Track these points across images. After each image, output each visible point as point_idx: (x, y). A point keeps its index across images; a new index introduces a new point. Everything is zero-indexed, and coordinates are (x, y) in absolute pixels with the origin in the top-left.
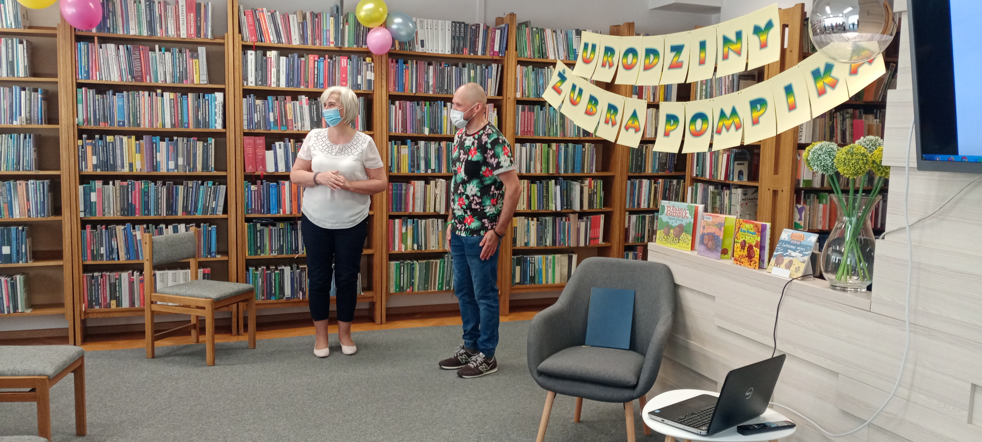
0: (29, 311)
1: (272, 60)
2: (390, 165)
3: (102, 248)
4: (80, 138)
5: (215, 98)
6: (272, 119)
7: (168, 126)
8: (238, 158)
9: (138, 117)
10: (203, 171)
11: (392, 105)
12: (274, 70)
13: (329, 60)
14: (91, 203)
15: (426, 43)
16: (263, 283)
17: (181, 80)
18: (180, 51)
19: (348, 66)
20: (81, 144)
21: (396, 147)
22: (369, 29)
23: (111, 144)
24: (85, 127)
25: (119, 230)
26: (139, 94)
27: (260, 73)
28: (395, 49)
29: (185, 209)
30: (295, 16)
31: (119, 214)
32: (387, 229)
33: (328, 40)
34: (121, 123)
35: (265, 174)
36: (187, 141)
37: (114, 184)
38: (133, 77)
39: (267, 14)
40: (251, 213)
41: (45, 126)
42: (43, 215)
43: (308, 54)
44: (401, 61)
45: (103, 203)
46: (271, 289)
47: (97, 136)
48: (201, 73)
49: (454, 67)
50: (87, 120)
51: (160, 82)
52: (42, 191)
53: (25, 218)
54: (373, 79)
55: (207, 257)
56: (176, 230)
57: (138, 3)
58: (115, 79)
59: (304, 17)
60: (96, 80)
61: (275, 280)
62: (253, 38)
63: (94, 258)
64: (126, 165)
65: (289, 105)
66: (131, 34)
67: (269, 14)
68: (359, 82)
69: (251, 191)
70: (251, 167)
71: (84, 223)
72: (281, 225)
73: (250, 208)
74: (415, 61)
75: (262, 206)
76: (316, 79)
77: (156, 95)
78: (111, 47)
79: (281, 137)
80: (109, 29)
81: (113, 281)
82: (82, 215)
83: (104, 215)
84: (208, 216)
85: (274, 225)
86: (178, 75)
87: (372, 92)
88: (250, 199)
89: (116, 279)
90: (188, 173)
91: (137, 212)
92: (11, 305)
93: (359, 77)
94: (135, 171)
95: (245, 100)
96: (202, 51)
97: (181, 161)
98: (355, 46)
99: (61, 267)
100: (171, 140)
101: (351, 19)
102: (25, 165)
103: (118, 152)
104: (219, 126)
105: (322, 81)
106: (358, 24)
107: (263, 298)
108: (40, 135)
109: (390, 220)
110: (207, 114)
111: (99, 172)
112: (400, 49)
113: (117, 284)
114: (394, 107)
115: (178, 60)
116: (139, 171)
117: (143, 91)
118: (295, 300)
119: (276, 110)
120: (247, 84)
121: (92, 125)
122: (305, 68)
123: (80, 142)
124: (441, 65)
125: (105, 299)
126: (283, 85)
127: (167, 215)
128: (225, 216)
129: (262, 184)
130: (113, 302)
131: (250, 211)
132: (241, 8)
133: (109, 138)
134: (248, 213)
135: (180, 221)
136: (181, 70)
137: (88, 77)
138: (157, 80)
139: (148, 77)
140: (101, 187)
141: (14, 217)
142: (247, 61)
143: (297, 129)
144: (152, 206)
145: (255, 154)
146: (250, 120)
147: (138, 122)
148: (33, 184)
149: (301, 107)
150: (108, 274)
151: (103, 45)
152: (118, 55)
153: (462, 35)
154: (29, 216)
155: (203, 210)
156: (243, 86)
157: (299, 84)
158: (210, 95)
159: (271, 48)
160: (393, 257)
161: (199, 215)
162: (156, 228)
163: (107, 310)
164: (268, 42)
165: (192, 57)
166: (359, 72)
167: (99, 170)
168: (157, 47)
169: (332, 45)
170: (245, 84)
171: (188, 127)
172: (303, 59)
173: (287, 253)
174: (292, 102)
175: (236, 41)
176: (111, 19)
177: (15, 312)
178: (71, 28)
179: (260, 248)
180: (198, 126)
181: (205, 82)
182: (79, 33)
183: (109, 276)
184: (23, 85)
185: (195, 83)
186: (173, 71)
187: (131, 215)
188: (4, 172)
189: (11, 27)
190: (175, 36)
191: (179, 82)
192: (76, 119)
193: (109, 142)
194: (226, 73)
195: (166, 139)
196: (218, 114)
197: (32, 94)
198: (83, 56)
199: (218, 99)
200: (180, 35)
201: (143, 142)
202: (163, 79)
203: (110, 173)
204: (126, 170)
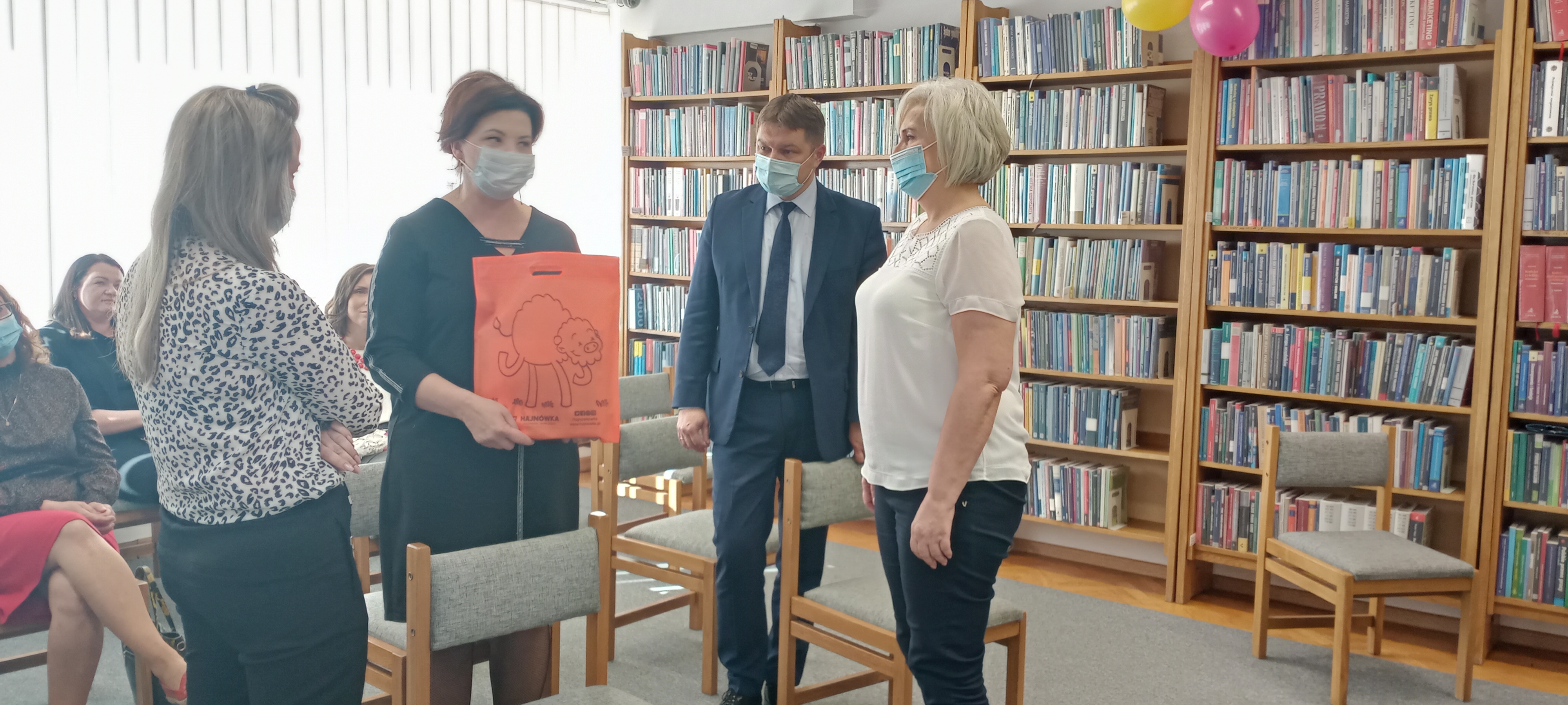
0: (1116, 529)
3: (1231, 442)
4: (1214, 247)
5: (1466, 166)
7: (1367, 225)
8: (1504, 290)
9: (1313, 208)
10: (1427, 314)
14: (1220, 360)
16: (1537, 563)
17: (1398, 135)
18: (1403, 77)
20: (1214, 258)
23: (1262, 258)
24: (1223, 227)
25: (1263, 413)
26: (1318, 165)
29: (1385, 386)
31: (1264, 384)
34: (1283, 221)
35: (1563, 327)
36: (1400, 254)
37: (1261, 331)
38: (1310, 135)
40: (1525, 410)
41: (1163, 226)
42: (1146, 374)
45: (1240, 363)
46: (1555, 584)
47: (1241, 244)
48: (1441, 116)
50: (1226, 217)
51: (1358, 140)
52: (1148, 335)
53: (1120, 377)
55: (1420, 489)
56: (1363, 427)
58: (1279, 139)
60: (1246, 145)
62: (1562, 33)
63: (1218, 457)
64: (1285, 296)
66: (1314, 54)
69: (1529, 363)
70: (1531, 310)
71: (1208, 395)
73: (1522, 399)
75: (1552, 398)
77: (1350, 166)
78: (1278, 81)
80: (1276, 50)
81: (1245, 503)
82: (1203, 380)
83: (1240, 384)
84: (1431, 407)
86: (1394, 125)
88: (1524, 380)
89: (1250, 500)
90: (1395, 318)
91: (1296, 384)
92: (1091, 512)
94: (1297, 308)
95: (1530, 167)
96: (1447, 71)
97: (1384, 293)
99: (1166, 464)
100: (1370, 251)
102: (1128, 290)
103: (1273, 273)
104: (1467, 224)
107: (1535, 596)
108: (1162, 244)
110: (1446, 200)
111: (1238, 307)
113: (1252, 511)
115: (1396, 95)
116: (1305, 308)
117: (1327, 159)
120: (1539, 134)
121: (1235, 224)
123: (1212, 254)
125: (1229, 531)
127: (1348, 395)
128: (1465, 410)
129: (1555, 348)
130: (1243, 542)
133: (1260, 248)
134: (1515, 408)
135: (1375, 411)
136: (1401, 114)
137: (1235, 141)
138: (1353, 137)
139: (1338, 133)
140: (1239, 334)
141: (1106, 374)
142: (1542, 85)
144: (1323, 377)
145: (1544, 283)
146: (1542, 208)
147: (1313, 218)
148: (1137, 322)
150: (1238, 489)
151: (1265, 81)
152: (1288, 96)
154: (1127, 375)
155: (1421, 393)
156: (1529, 136)
158: (1455, 160)
161: (1411, 403)
162: (1327, 419)
163: (1231, 552)
165: (1425, 87)
167: (1238, 304)
168: (1359, 74)
170: (1534, 135)
171: (1405, 226)
175: (1521, 43)
176: (1281, 30)
177: (1095, 524)
178: (1214, 57)
179: (1538, 487)
180: (1425, 224)
181: (1448, 135)
182: (1227, 64)
183: (1240, 492)
184: (1136, 160)
185: (1427, 138)
186: (1386, 116)
187: (1286, 389)
188: (1098, 300)
189: (1128, 67)
190: (1396, 49)
191: (1396, 138)
192: (1208, 213)
193: (1260, 255)
194: (1492, 114)
195: (1360, 249)
196: (1467, 200)
197: (1149, 173)
198: (1230, 105)
199: (1471, 167)
200: (1404, 45)
201: (1319, 255)
202: (1365, 134)
203: (1256, 310)
204: (1283, 307)
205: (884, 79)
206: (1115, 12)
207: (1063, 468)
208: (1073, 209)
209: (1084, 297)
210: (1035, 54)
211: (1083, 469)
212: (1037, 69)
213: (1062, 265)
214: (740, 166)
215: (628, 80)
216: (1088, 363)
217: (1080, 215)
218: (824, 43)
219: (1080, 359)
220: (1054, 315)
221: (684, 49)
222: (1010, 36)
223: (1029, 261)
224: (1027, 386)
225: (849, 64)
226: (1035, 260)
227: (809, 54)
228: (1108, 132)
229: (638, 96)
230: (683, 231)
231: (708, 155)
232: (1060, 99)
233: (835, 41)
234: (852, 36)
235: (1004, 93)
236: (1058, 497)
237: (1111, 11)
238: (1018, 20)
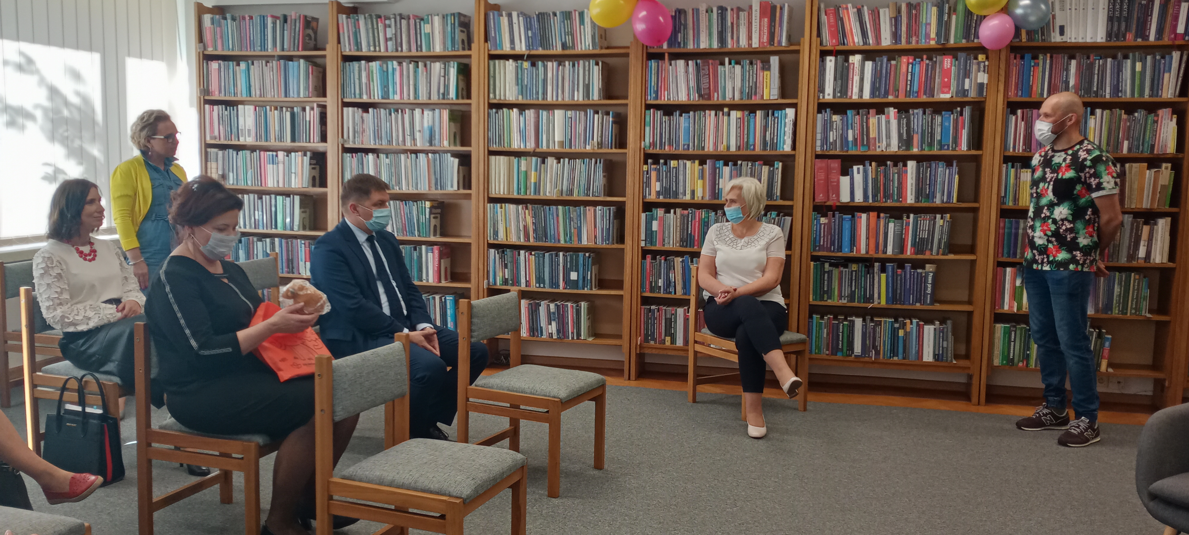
0: (590, 339)
1: (855, 66)
2: (1003, 195)
3: (660, 280)
4: (646, 163)
5: (786, 115)
6: (850, 138)
7: (733, 149)
8: (808, 185)
9: (704, 138)
11: (1011, 116)
12: (856, 78)
13: (927, 62)
14: (652, 232)
15: (1067, 30)
16: (828, 334)
17: (749, 97)
18: (751, 63)
19: (953, 68)
20: (647, 170)
21: (1013, 171)
22: (985, 17)
23: (674, 170)
24: (651, 151)
25: (677, 262)
26: (705, 114)
27: (839, 82)
28: (1021, 41)
30: (887, 10)
31: (678, 245)
32: (993, 281)
33: (927, 36)
34: (686, 147)
35: (838, 204)
36: (752, 165)
37: (675, 213)
38: (700, 96)
39: (852, 11)
40: (819, 250)
41: (614, 150)
42: (608, 242)
43: (900, 56)
44: (1028, 56)
45: (664, 232)
46: (838, 344)
48: (772, 86)
49: (1109, 60)
50: (653, 144)
51: (727, 99)
52: (608, 218)
53: (591, 244)
54: (986, 82)
57: (710, 12)
58: (683, 98)
59: (899, 11)
60: (664, 100)
61: (843, 332)
62: (834, 41)
63: (652, 290)
64: (688, 192)
65: (873, 121)
66: (701, 47)
67: (855, 10)
68: (967, 87)
69: (821, 224)
70: (821, 195)
71: (645, 253)
72: (854, 267)
73: (817, 244)
74: (1048, 55)
75: (833, 243)
76: (909, 87)
77: (723, 115)
78: (681, 63)
79: (861, 159)
80: (679, 44)
81: (668, 316)
82: (643, 244)
83: (664, 245)
85: (846, 266)
86: (747, 91)
87: (983, 100)
88: (818, 234)
89: (672, 314)
92: (575, 331)
93: (967, 81)
94: (696, 199)
95: (819, 115)
96: (774, 60)
98: (964, 41)
99: (621, 297)
100: (735, 164)
101: (960, 8)
102: (594, 190)
103: (681, 178)
104: (787, 148)
105: (916, 88)
106: (968, 13)
107: (827, 352)
108: (611, 161)
109: (999, 268)
110: (776, 134)
111: (661, 199)
112: (1028, 40)
113: (673, 321)
114: (1014, 118)
115: (748, 74)
116: (700, 198)
117: (710, 110)
118: (867, 359)
119: (857, 126)
120: (824, 97)
121: (658, 149)
122: (896, 73)
123: (645, 168)
124: (1088, 58)
125: (660, 334)
126: (867, 96)
129: (834, 216)
130: (668, 339)
131: (817, 248)
132: (822, 6)
133: (673, 163)
134: (814, 250)
136: (751, 84)
137: (656, 98)
138: (724, 97)
139: (716, 94)
140: (662, 216)
141: (583, 244)
142: (825, 70)
143: (880, 149)
145: (827, 179)
146: (825, 139)
147: (703, 145)
148: (601, 210)
149: (888, 122)
150: (665, 308)
151: (673, 62)
152: (687, 72)
153: (1125, 13)
154: (596, 243)
156: (819, 98)
157: (887, 93)
158: (780, 112)
159: (854, 52)
160: (1000, 318)
163: (662, 346)
164: (852, 44)
165: (763, 69)
166: (967, 74)
167: (661, 197)
168: (727, 60)
169: (933, 43)
170: (821, 97)
171: (754, 149)
172: (893, 62)
173: (859, 302)
174: (877, 116)
175: (814, 46)
176: (682, 32)
177: (578, 338)
178: (643, 45)
179: (827, 292)
180: (765, 148)
181: (776, 97)
182: (651, 51)
183: (665, 310)
184: (596, 108)
185: (765, 98)
186: (742, 86)
187: (690, 247)
188: (575, 197)
189: (589, 49)
190: (747, 46)
191: (748, 99)
192: (643, 143)
193: (673, 168)
194: (800, 85)
195: (730, 163)
196: (787, 134)
197: (605, 117)
198: (653, 76)
199: (788, 116)
200: (751, 44)
201: (707, 167)
202: (731, 96)
203: (672, 200)
204: (688, 198)
205: (419, 48)
206: (579, 13)
207: (556, 305)
208: (556, 139)
209: (567, 195)
210: (527, 37)
211: (569, 304)
212: (528, 47)
213: (551, 176)
214: (303, 105)
215: (201, 38)
216: (571, 237)
217: (562, 144)
218: (369, 20)
219: (566, 234)
220: (547, 207)
221: (251, 18)
222: (509, 24)
223: (529, 173)
224: (531, 254)
225: (390, 36)
226: (533, 173)
227: (357, 27)
228: (578, 90)
229: (210, 51)
230: (255, 153)
231: (276, 96)
232: (545, 68)
233: (379, 20)
234: (392, 16)
235: (507, 62)
236: (554, 324)
237: (577, 13)
238: (515, 14)
